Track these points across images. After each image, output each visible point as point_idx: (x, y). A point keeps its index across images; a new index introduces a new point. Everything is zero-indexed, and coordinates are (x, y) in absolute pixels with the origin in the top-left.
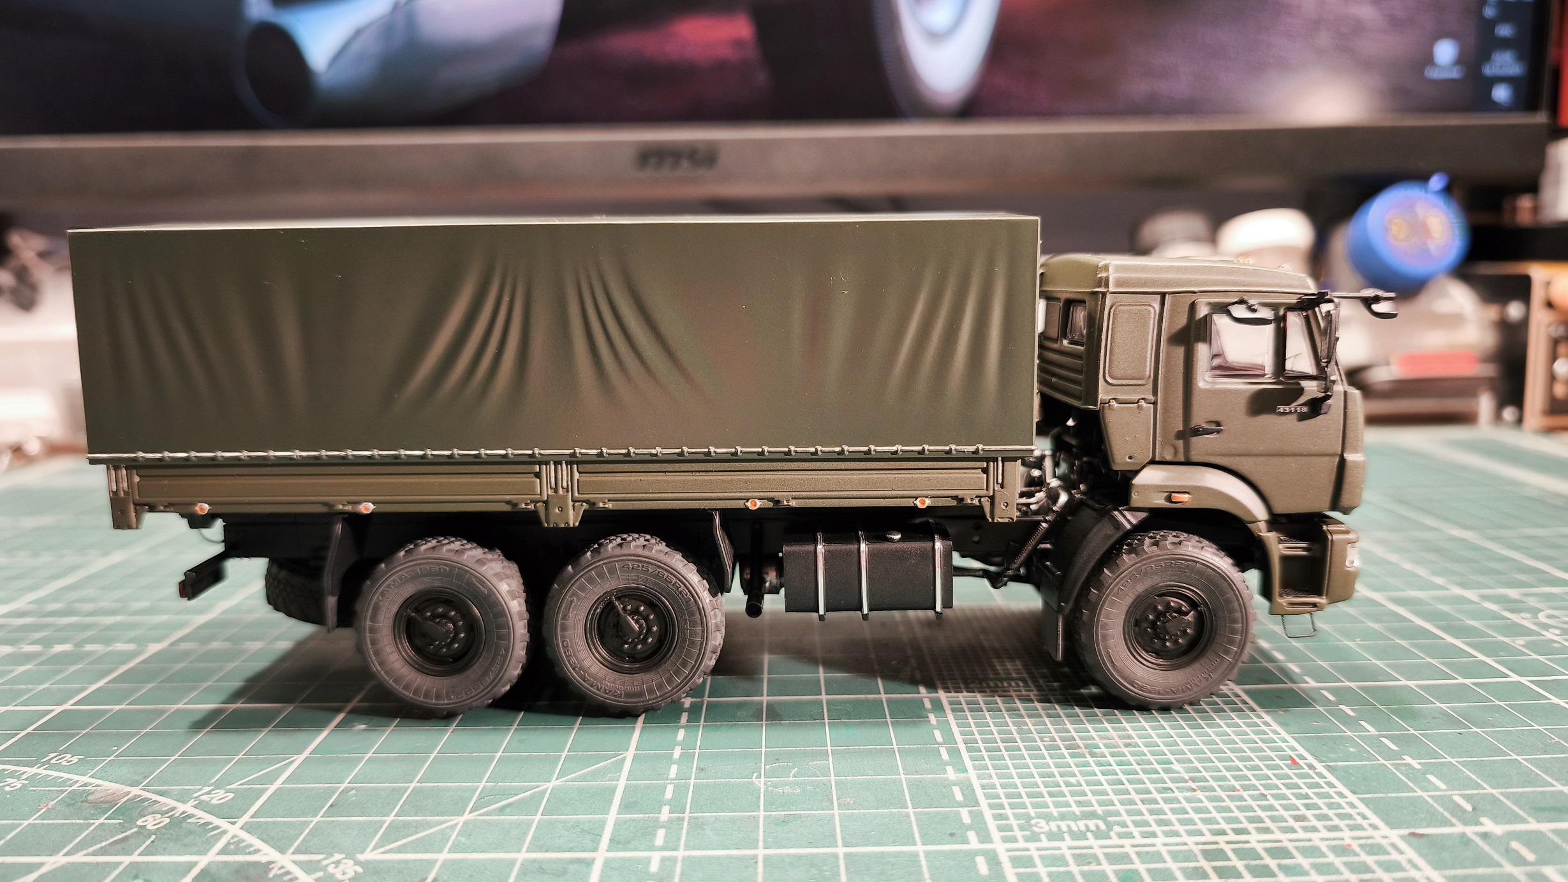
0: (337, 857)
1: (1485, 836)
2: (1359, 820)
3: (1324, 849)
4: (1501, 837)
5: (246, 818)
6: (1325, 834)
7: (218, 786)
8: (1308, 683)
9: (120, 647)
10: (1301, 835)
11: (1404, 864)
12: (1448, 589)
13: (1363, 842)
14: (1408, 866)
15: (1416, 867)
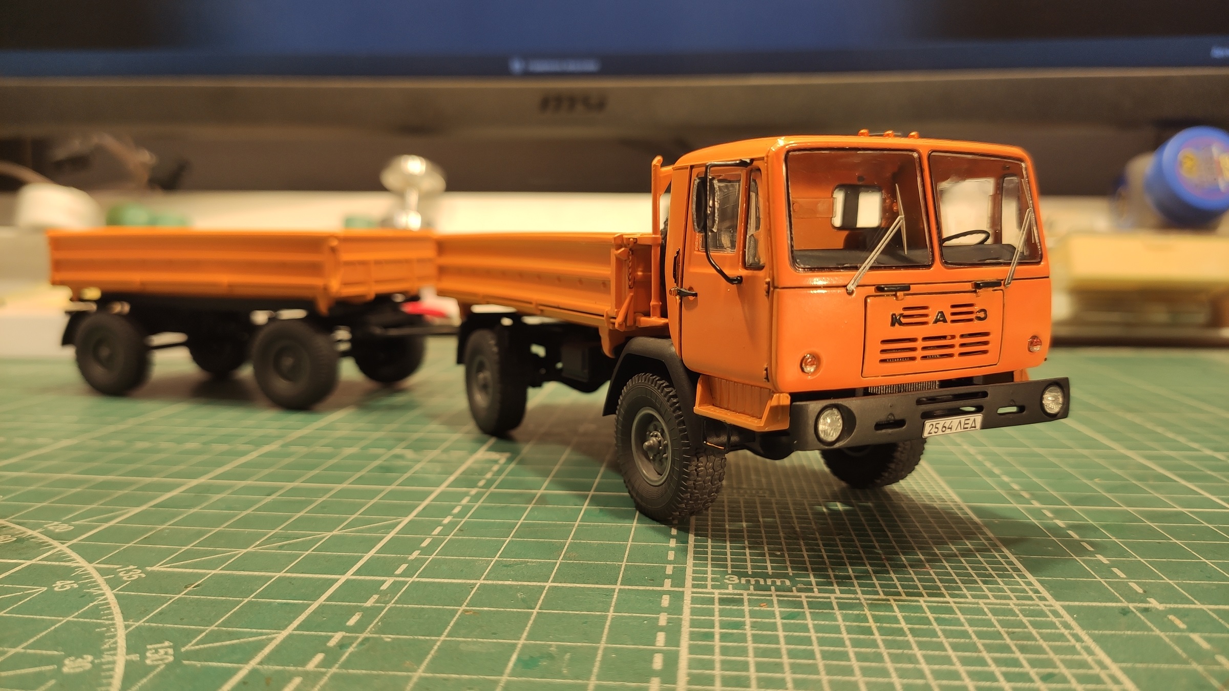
0: (131, 567)
1: (1146, 610)
2: (1031, 593)
3: (986, 610)
4: (1162, 611)
5: (75, 541)
6: (993, 600)
7: (64, 522)
8: (1032, 504)
9: (40, 440)
10: (970, 599)
11: (1057, 623)
12: (1200, 451)
13: (1027, 607)
14: (1060, 626)
15: (1067, 626)
